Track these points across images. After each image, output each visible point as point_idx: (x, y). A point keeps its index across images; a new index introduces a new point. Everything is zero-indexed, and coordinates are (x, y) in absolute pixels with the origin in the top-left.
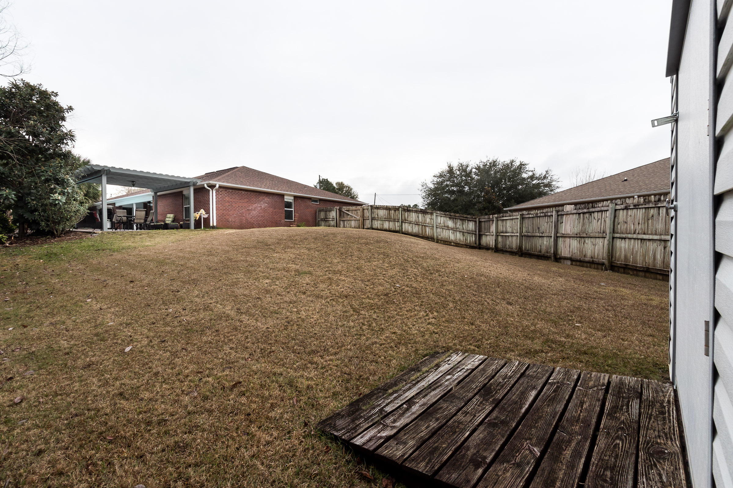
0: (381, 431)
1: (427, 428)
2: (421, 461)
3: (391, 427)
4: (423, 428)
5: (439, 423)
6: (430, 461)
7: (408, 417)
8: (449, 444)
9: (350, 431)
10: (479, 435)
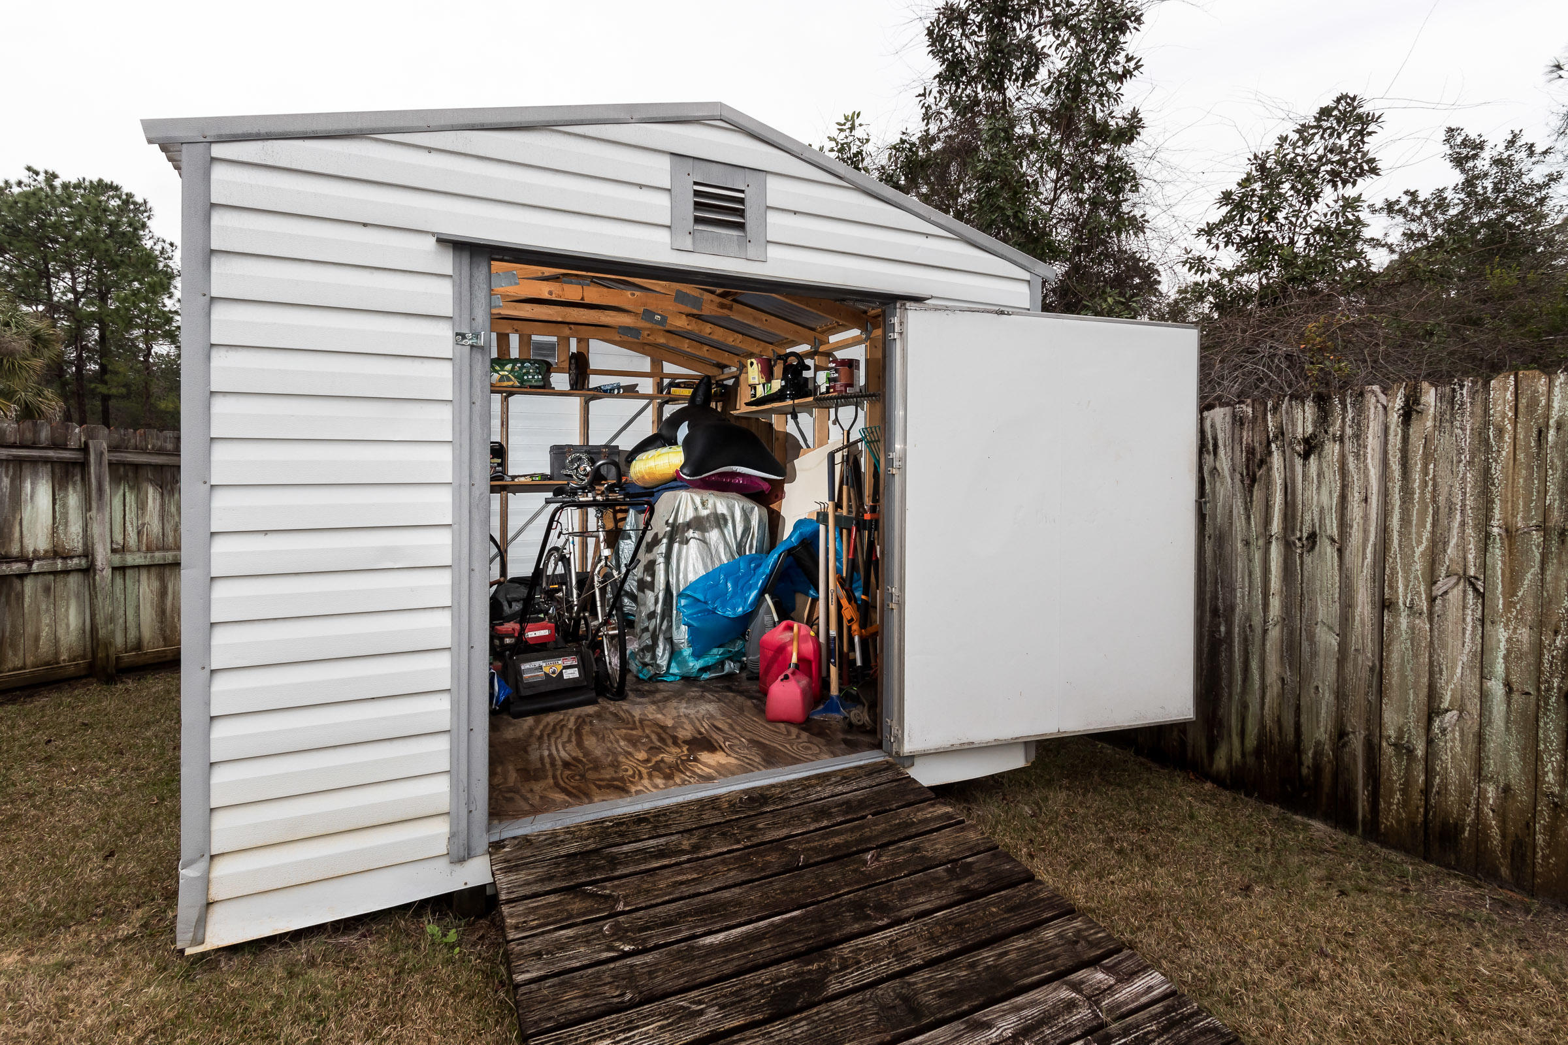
0: (1105, 990)
1: (1006, 953)
2: (1043, 900)
3: (1080, 992)
4: (1012, 956)
5: (974, 956)
6: (1030, 896)
7: (1033, 1004)
8: (984, 910)
9: (1182, 1019)
10: (923, 902)
